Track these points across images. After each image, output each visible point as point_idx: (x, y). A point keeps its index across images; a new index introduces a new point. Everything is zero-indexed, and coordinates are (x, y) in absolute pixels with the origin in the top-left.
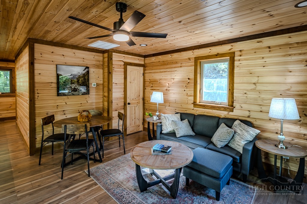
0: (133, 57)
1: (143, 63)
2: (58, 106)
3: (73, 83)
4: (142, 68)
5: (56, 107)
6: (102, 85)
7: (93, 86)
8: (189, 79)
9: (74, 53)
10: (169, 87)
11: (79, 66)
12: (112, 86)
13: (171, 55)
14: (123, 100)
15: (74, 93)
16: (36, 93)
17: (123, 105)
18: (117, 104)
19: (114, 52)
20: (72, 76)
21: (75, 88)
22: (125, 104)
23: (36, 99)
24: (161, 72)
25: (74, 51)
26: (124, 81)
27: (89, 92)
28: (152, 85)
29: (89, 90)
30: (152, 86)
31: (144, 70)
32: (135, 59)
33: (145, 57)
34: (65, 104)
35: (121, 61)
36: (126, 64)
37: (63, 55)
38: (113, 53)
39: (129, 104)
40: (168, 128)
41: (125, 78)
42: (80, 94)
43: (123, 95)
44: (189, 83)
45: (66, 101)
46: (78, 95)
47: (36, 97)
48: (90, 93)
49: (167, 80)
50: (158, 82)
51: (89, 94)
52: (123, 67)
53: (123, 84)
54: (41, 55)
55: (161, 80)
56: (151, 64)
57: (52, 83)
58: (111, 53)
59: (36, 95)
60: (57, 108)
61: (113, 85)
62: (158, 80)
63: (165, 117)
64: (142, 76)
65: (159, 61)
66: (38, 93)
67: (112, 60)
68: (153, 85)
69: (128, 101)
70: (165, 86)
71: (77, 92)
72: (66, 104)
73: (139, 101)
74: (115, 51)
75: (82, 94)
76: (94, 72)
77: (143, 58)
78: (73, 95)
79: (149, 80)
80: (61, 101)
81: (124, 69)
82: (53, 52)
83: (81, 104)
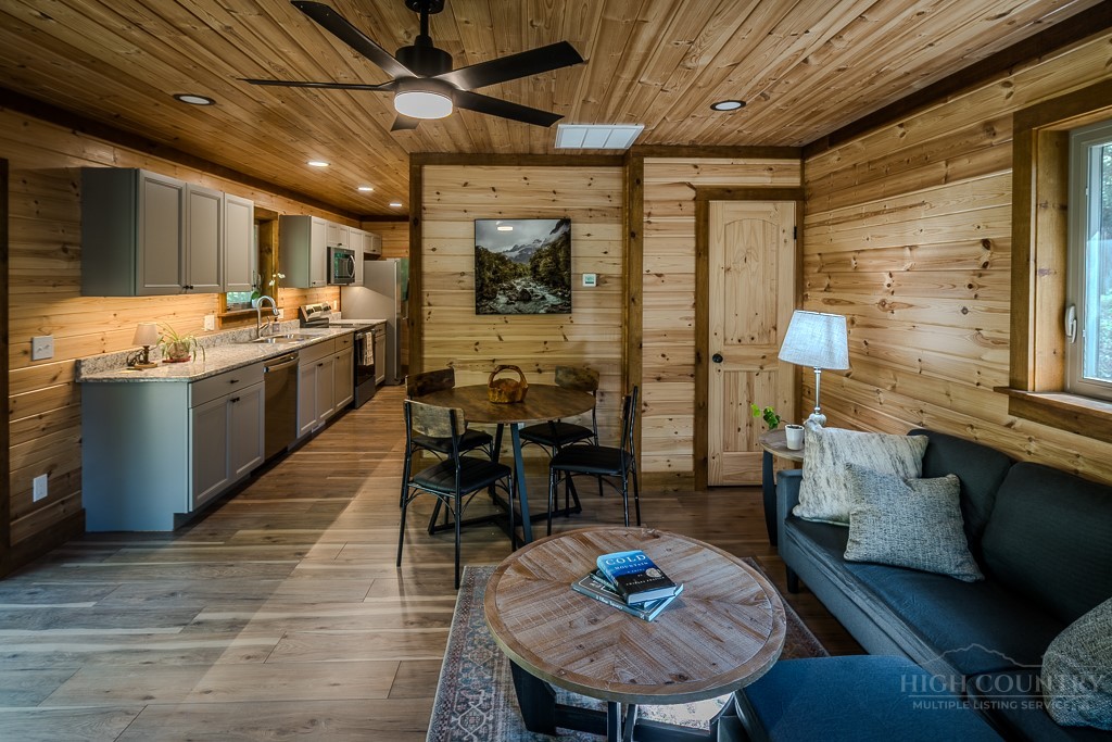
0: (741, 161)
1: (795, 181)
2: (477, 344)
3: (520, 276)
4: (790, 207)
5: (473, 347)
6: (619, 281)
7: (585, 285)
8: (986, 243)
9: (525, 179)
10: (891, 289)
11: (538, 218)
12: (640, 283)
13: (901, 126)
14: (692, 343)
15: (522, 306)
16: (426, 304)
17: (692, 361)
18: (663, 356)
19: (652, 154)
20: (517, 253)
21: (524, 291)
22: (701, 357)
23: (425, 321)
24: (862, 217)
25: (525, 170)
26: (693, 265)
27: (570, 305)
28: (826, 281)
29: (569, 298)
30: (828, 286)
31: (802, 214)
32: (748, 169)
33: (804, 152)
34: (497, 339)
35: (684, 183)
36: (705, 198)
37: (494, 189)
38: (646, 160)
39: (718, 358)
40: (821, 496)
41: (702, 252)
42: (542, 311)
43: (693, 322)
44: (985, 265)
45: (500, 331)
46: (535, 313)
47: (426, 314)
48: (573, 310)
49: (885, 253)
50: (849, 265)
51: (570, 312)
52: (691, 207)
53: (693, 277)
54: (437, 197)
55: (861, 254)
56: (826, 181)
57: (463, 274)
58: (635, 160)
59: (426, 309)
60: (476, 350)
61: (646, 279)
62: (851, 256)
63: (820, 438)
64: (792, 242)
65: (855, 165)
66: (430, 305)
67: (642, 186)
68: (832, 283)
69: (715, 346)
70: (876, 287)
71: (531, 304)
72: (501, 339)
73: (773, 351)
74: (655, 149)
75: (548, 312)
76: (589, 235)
77: (797, 162)
78: (520, 312)
79: (818, 258)
80: (485, 329)
81: (697, 214)
82: (466, 184)
83: (545, 343)
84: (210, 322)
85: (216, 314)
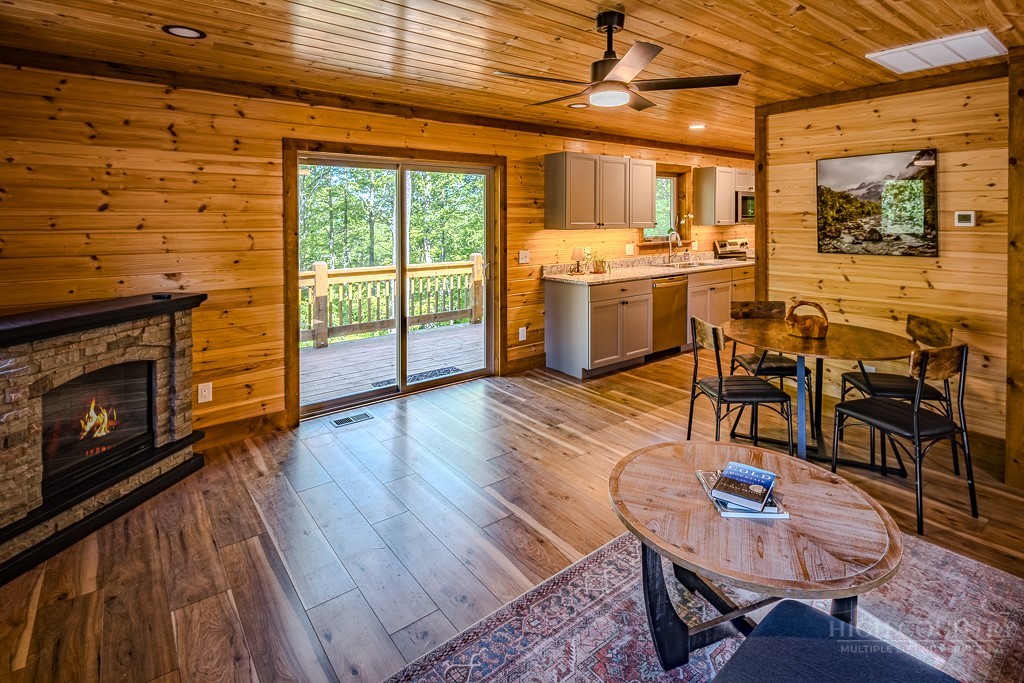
2: (821, 282)
3: (868, 214)
5: (816, 284)
7: (957, 224)
9: (876, 111)
11: (893, 152)
15: (871, 246)
16: (770, 241)
20: (864, 191)
21: (873, 231)
23: (770, 257)
25: (875, 103)
27: (936, 247)
29: (935, 239)
34: (843, 279)
37: (838, 128)
42: (897, 253)
45: (846, 271)
46: (887, 254)
47: (770, 251)
48: (941, 253)
51: (936, 255)
54: (781, 142)
57: (805, 213)
59: (771, 245)
60: (820, 288)
66: (774, 242)
71: (881, 244)
72: (847, 279)
75: (904, 254)
76: (964, 165)
78: (868, 252)
80: (831, 269)
82: (809, 127)
83: (903, 288)
84: (630, 249)
85: (635, 243)
